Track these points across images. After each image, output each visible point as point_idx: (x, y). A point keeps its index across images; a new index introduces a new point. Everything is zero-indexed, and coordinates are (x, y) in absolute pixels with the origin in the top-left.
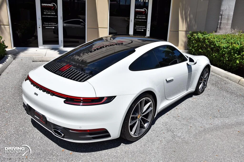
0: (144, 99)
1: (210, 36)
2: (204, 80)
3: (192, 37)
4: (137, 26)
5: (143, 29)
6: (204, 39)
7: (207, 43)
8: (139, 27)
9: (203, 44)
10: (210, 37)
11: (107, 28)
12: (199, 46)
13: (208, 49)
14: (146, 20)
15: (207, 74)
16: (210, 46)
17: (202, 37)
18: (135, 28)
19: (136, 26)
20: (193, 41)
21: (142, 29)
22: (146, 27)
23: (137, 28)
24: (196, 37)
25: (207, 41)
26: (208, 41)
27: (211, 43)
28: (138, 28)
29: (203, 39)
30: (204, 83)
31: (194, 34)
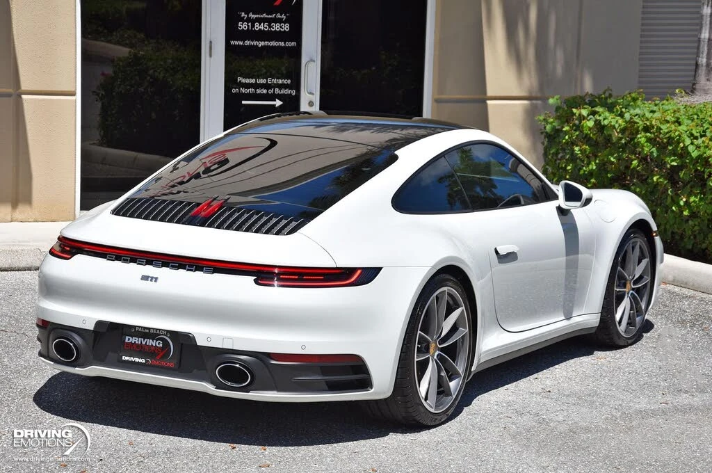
0: (445, 291)
1: (657, 115)
2: (633, 289)
3: (566, 128)
4: (244, 81)
5: (280, 97)
6: (631, 130)
7: (646, 149)
8: (256, 86)
9: (625, 156)
10: (655, 119)
11: (73, 94)
12: (607, 172)
13: (655, 179)
14: (294, 44)
15: (645, 262)
16: (661, 164)
17: (620, 121)
18: (235, 91)
19: (239, 79)
20: (577, 149)
21: (273, 97)
22: (296, 85)
23: (243, 91)
24: (591, 124)
25: (643, 140)
26: (649, 140)
27: (666, 144)
28: (252, 90)
29: (623, 131)
30: (637, 303)
31: (574, 110)
